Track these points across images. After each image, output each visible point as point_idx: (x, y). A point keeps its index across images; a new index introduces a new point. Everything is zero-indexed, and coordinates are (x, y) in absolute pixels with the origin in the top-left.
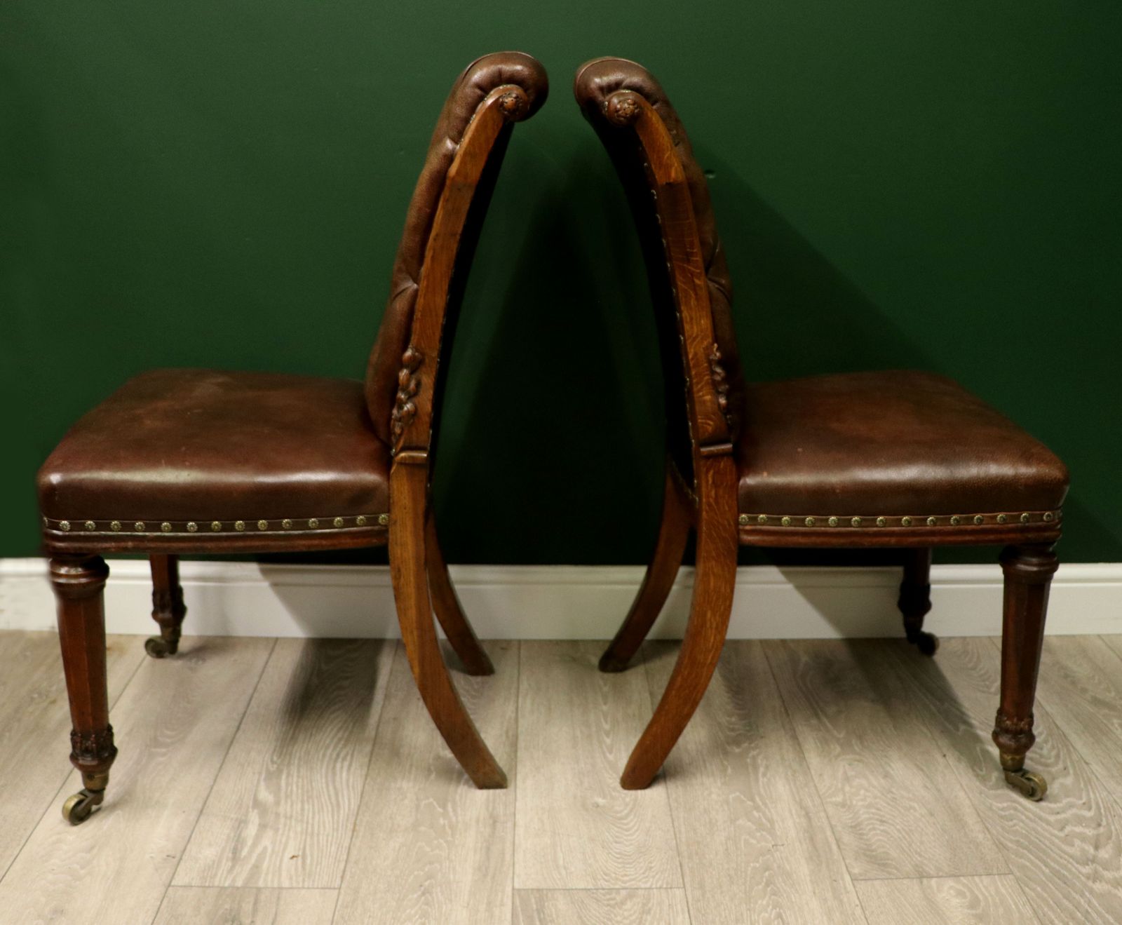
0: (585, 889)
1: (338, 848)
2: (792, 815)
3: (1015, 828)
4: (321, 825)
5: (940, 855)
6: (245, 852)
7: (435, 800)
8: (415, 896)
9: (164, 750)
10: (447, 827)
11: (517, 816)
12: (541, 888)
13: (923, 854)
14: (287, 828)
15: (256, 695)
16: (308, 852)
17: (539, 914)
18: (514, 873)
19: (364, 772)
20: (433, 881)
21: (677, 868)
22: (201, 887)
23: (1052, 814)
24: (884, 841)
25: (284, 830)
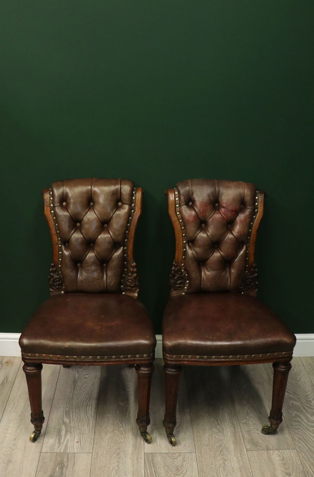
0: (166, 453)
1: (90, 439)
3: (298, 433)
4: (84, 430)
5: (274, 442)
6: (62, 441)
8: (115, 455)
10: (123, 431)
12: (152, 452)
13: (269, 441)
15: (58, 381)
16: (81, 440)
17: (152, 461)
18: (144, 447)
20: (120, 450)
21: (193, 446)
22: (50, 453)
23: (311, 427)
24: (257, 437)
25: (73, 433)
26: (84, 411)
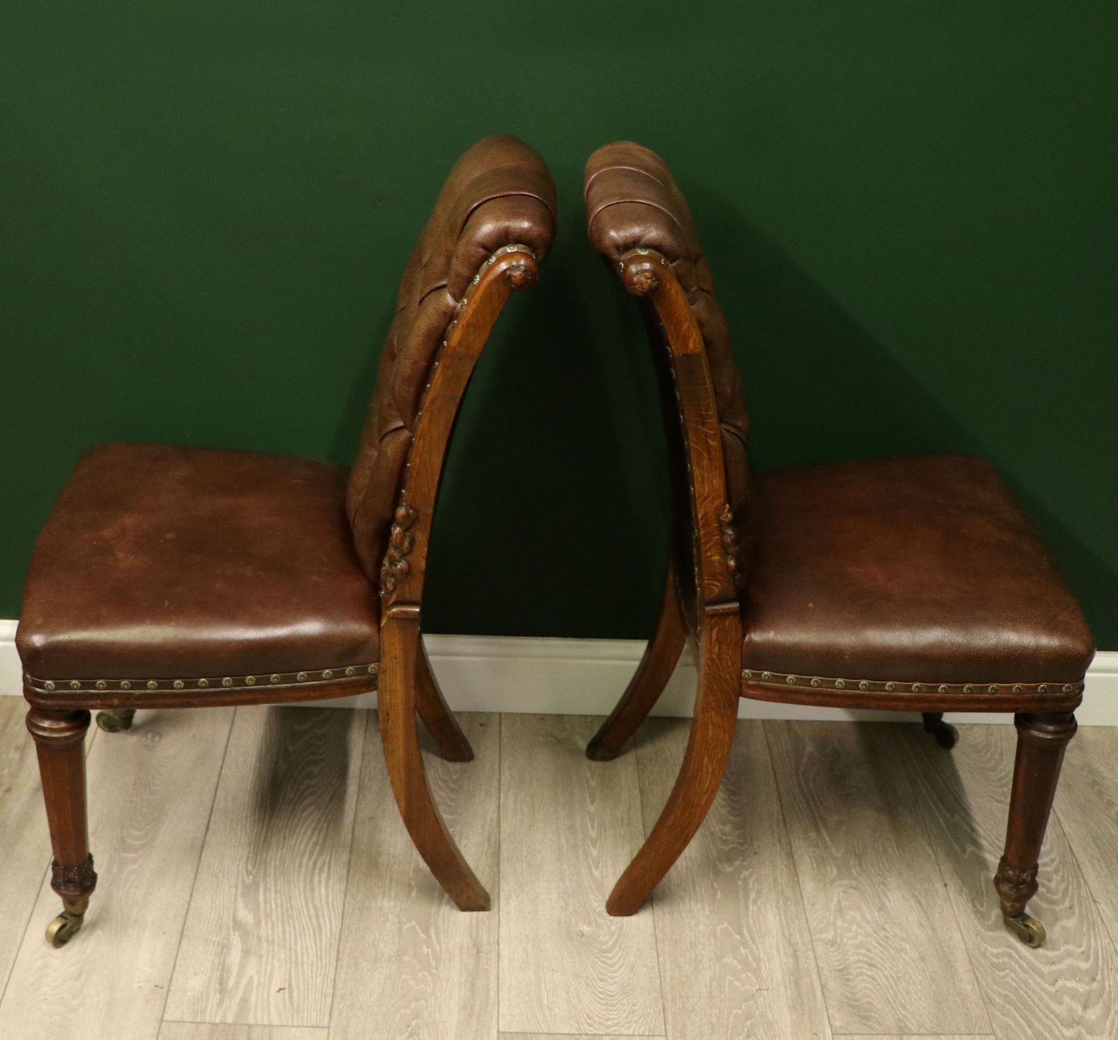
0: (569, 1034)
1: (324, 980)
2: (779, 954)
3: (1005, 980)
4: (304, 950)
5: (924, 1008)
6: (231, 984)
7: (417, 924)
8: (403, 1037)
9: (133, 855)
10: (431, 957)
11: (501, 946)
12: (528, 1029)
13: (907, 1006)
14: (271, 954)
15: (221, 784)
16: (294, 984)
18: (498, 1014)
19: (343, 887)
20: (419, 1020)
21: (659, 1013)
22: (192, 1022)
23: (1047, 964)
24: (870, 990)
25: (268, 958)
26: (305, 886)
